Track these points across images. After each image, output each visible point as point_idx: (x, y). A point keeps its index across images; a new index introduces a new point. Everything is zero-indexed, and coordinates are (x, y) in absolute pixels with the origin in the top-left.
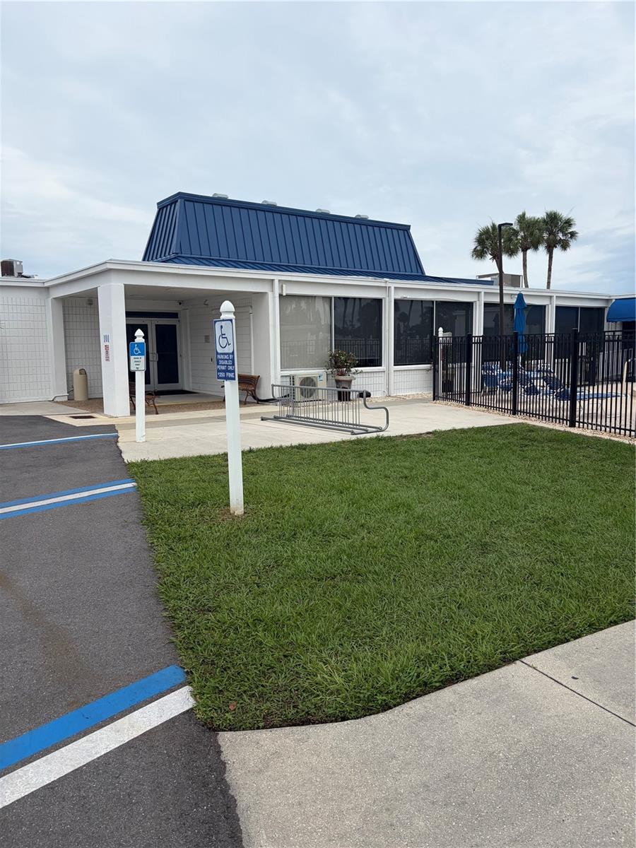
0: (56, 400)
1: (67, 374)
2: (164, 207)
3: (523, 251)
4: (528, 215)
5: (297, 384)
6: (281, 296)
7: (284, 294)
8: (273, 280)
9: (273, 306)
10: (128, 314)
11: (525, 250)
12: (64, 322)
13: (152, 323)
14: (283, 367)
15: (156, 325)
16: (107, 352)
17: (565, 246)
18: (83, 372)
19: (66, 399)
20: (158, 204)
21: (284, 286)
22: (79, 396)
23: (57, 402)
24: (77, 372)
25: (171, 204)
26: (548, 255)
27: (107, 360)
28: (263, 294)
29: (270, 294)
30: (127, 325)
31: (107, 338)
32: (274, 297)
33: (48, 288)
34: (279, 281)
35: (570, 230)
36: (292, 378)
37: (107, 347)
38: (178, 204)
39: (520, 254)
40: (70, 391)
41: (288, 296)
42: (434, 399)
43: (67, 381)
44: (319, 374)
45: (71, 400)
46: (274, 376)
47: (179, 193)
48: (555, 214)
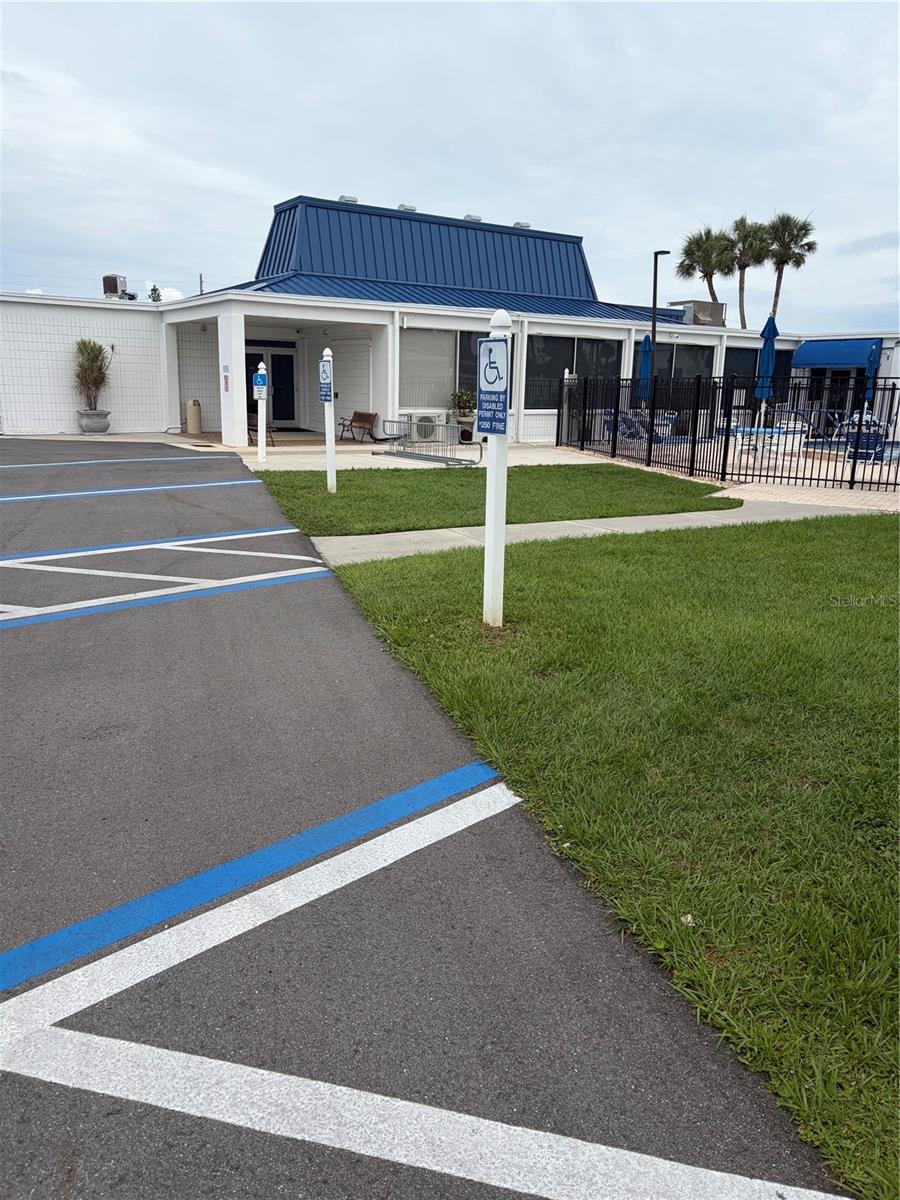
0: (170, 431)
1: (181, 404)
2: (281, 212)
3: (740, 268)
4: (749, 221)
5: (415, 420)
6: (401, 328)
7: (405, 327)
8: (393, 312)
9: (393, 340)
10: (248, 343)
11: (743, 268)
12: (178, 349)
13: (268, 352)
14: (401, 405)
15: (272, 356)
16: (227, 383)
17: (799, 261)
18: (196, 403)
19: (179, 431)
20: (275, 207)
21: (405, 318)
22: (192, 428)
23: (170, 434)
24: (191, 403)
25: (290, 209)
26: (777, 274)
27: (227, 390)
28: (384, 326)
29: (390, 326)
30: (247, 355)
31: (226, 368)
32: (394, 330)
33: (162, 312)
34: (400, 313)
35: (805, 241)
36: (410, 417)
37: (226, 377)
38: (298, 209)
39: (737, 273)
40: (184, 422)
41: (408, 328)
42: (557, 445)
43: (181, 412)
44: (439, 413)
45: (184, 432)
46: (391, 411)
47: (300, 197)
48: (788, 218)
